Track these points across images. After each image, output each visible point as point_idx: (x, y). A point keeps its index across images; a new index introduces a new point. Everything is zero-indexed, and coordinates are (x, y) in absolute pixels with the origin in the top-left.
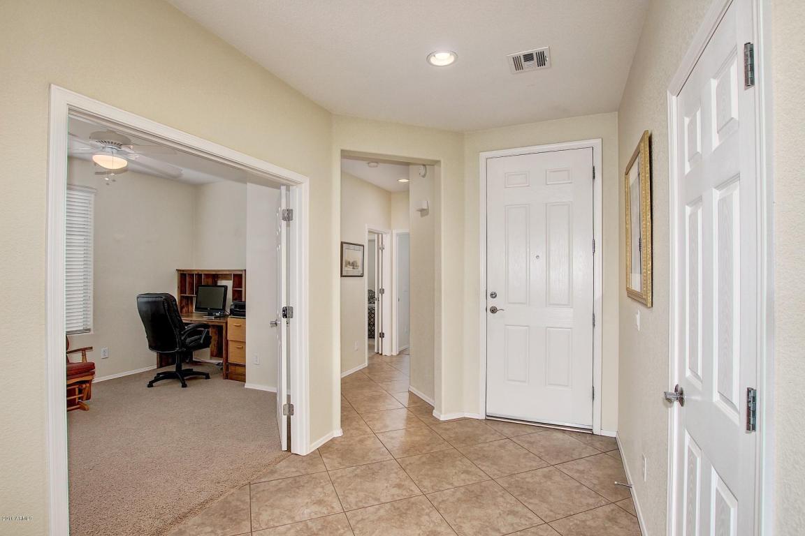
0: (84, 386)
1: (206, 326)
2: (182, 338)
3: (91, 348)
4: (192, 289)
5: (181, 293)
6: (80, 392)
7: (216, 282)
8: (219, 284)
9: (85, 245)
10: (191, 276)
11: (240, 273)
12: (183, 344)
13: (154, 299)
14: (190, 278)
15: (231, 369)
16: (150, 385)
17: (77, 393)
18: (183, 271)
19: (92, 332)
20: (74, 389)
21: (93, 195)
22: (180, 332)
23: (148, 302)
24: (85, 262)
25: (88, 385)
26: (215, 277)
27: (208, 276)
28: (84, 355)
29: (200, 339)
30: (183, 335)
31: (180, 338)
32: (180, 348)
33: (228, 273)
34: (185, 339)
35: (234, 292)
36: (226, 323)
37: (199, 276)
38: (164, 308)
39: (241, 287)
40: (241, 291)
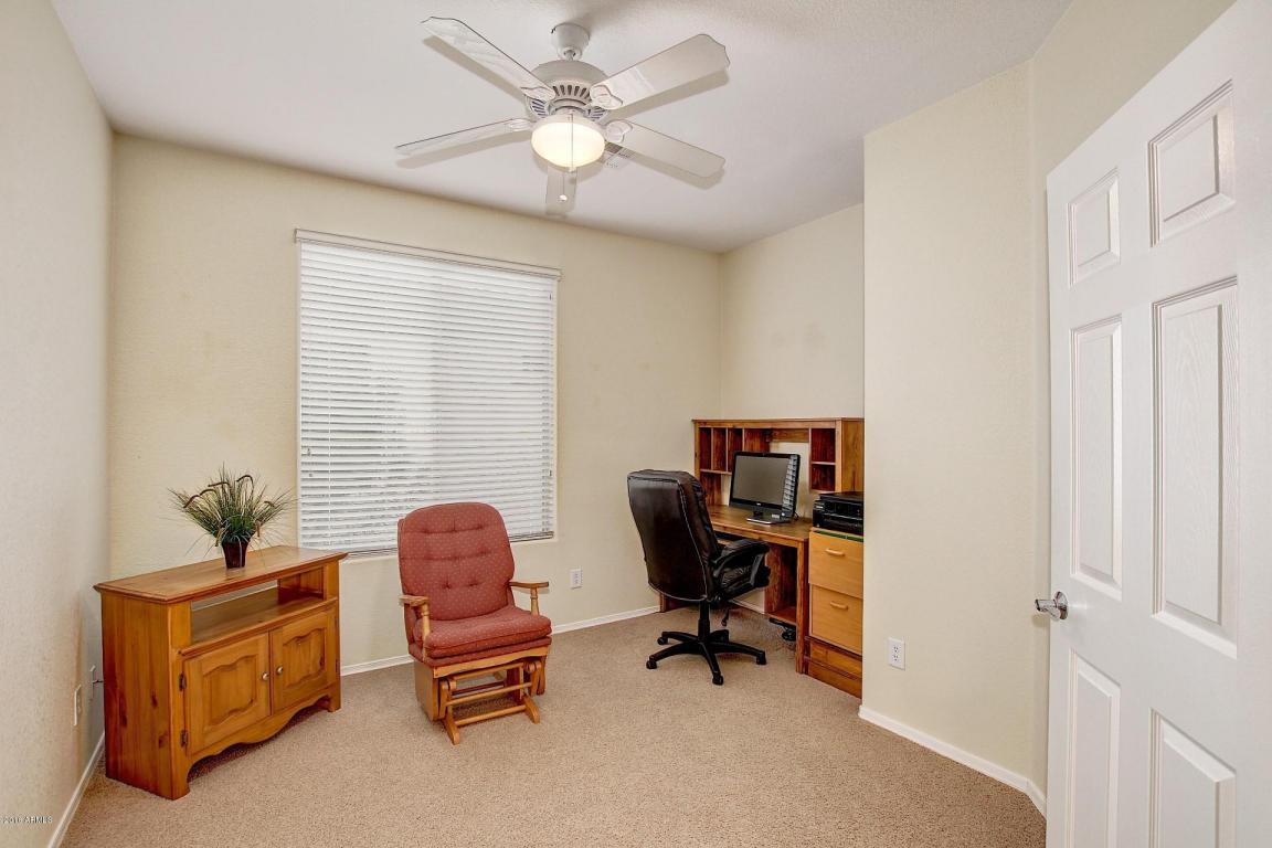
0: (532, 668)
1: (759, 547)
2: (716, 574)
3: (547, 584)
4: (721, 459)
5: (701, 467)
6: (527, 678)
7: (768, 448)
8: (774, 450)
9: (545, 381)
10: (721, 432)
11: (827, 426)
12: (717, 587)
13: (660, 484)
14: (718, 436)
15: (816, 652)
16: (652, 664)
17: (522, 678)
18: (705, 422)
19: (555, 540)
20: (518, 669)
21: (555, 282)
22: (710, 559)
23: (648, 491)
24: (545, 408)
25: (539, 666)
26: (766, 434)
27: (753, 433)
28: (534, 599)
29: (748, 575)
30: (716, 567)
31: (712, 573)
32: (711, 595)
33: (799, 426)
34: (721, 575)
35: (814, 469)
36: (806, 544)
37: (737, 432)
38: (680, 506)
39: (834, 460)
40: (834, 467)
